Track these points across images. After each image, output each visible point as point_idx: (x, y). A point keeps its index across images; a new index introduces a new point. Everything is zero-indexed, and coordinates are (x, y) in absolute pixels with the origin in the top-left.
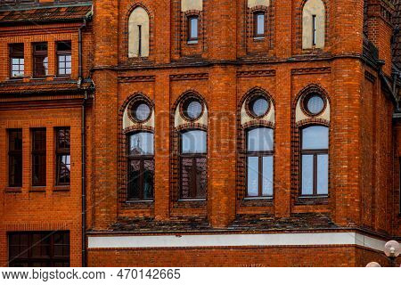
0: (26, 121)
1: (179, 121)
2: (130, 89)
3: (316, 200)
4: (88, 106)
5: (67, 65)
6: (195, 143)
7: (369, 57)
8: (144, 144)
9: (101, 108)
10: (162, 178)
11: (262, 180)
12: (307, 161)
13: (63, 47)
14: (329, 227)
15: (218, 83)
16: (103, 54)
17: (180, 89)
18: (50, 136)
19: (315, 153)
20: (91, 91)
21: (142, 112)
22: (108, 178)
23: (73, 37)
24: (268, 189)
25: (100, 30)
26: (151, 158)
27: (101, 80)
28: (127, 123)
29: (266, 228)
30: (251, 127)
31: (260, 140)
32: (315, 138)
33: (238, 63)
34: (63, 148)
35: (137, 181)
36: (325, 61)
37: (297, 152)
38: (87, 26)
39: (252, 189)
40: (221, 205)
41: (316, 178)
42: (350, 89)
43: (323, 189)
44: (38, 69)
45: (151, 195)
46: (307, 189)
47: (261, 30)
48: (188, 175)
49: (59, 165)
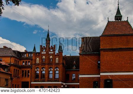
0: (24, 70)
1: (42, 70)
2: (37, 67)
3: (57, 79)
5: (29, 64)
6: (44, 72)
7: (63, 64)
8: (38, 72)
9: (33, 68)
10: (40, 76)
11: (51, 76)
12: (56, 74)
13: (29, 62)
14: (58, 81)
15: (46, 66)
16: (33, 63)
17: (42, 67)
19: (57, 74)
21: (38, 69)
22: (34, 76)
23: (30, 61)
24: (52, 77)
26: (39, 74)
27: (33, 66)
28: (36, 70)
29: (51, 82)
30: (50, 71)
31: (51, 72)
32: (57, 72)
33: (49, 64)
34: (28, 72)
35: (37, 76)
36: (58, 64)
38: (32, 60)
39: (50, 77)
40: (46, 79)
41: (57, 76)
42: (61, 67)
43: (58, 77)
44: (26, 64)
45: (39, 78)
46: (56, 77)
47: (51, 61)
48: (43, 76)
49: (28, 74)
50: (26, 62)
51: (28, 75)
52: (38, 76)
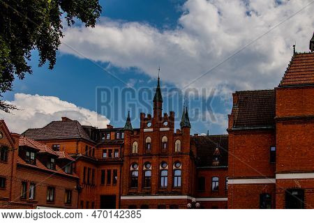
0: (106, 168)
1: (144, 168)
2: (132, 161)
3: (178, 188)
4: (122, 165)
5: (117, 155)
6: (148, 174)
7: (191, 154)
8: (136, 174)
9: (125, 165)
10: (140, 182)
11: (165, 183)
12: (176, 178)
13: (116, 151)
14: (181, 194)
15: (154, 159)
16: (126, 152)
17: (145, 161)
18: (112, 172)
19: (178, 176)
20: (123, 161)
21: (135, 166)
22: (126, 182)
23: (119, 148)
24: (166, 185)
25: (126, 147)
26: (137, 177)
27: (125, 159)
28: (131, 169)
29: (165, 195)
30: (163, 170)
31: (164, 173)
32: (178, 173)
33: (159, 155)
34: (115, 174)
35: (133, 182)
36: (180, 154)
37: (173, 176)
38: (123, 146)
39: (162, 184)
40: (154, 189)
41: (178, 183)
42: (186, 161)
43: (179, 185)
44: (110, 155)
45: (137, 186)
46: (175, 185)
47: (165, 147)
48: (147, 181)
49: (114, 179)
50: (110, 151)
51: (115, 181)
52: (136, 181)
